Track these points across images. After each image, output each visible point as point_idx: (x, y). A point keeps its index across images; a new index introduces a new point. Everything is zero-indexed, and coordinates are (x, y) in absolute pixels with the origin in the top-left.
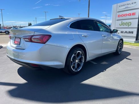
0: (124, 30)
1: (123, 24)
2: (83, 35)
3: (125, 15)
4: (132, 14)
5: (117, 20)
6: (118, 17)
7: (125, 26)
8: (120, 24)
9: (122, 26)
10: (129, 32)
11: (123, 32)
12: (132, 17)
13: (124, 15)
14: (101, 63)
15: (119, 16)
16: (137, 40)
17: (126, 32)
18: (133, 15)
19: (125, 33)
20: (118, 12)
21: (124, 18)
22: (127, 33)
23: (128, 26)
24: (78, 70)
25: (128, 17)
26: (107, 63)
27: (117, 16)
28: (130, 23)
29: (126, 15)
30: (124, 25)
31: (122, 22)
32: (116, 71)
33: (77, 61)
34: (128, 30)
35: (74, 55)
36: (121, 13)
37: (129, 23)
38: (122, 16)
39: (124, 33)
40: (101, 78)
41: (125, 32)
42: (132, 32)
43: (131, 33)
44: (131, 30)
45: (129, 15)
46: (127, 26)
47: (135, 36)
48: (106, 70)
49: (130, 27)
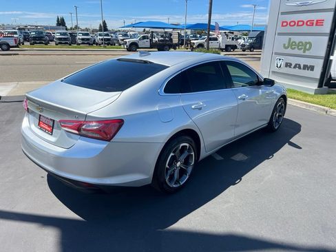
0: (294, 61)
1: (291, 45)
2: (193, 107)
3: (298, 22)
4: (315, 22)
5: (279, 34)
6: (282, 26)
7: (296, 51)
8: (284, 45)
9: (289, 51)
10: (306, 67)
11: (291, 64)
12: (315, 29)
13: (297, 24)
14: (232, 158)
15: (285, 24)
16: (320, 86)
17: (298, 66)
18: (317, 25)
19: (295, 67)
20: (283, 13)
21: (296, 29)
22: (300, 68)
23: (304, 52)
24: (182, 184)
25: (305, 29)
26: (246, 158)
27: (280, 24)
28: (310, 43)
29: (301, 23)
30: (295, 48)
31: (290, 39)
32: (262, 183)
33: (179, 164)
34: (302, 62)
35: (172, 154)
36: (289, 18)
37: (306, 43)
38: (292, 24)
39: (292, 67)
40: (229, 202)
41: (296, 65)
42: (312, 68)
43: (308, 70)
44: (309, 62)
45: (308, 23)
46: (301, 52)
47: (318, 77)
48: (241, 179)
49: (307, 53)
